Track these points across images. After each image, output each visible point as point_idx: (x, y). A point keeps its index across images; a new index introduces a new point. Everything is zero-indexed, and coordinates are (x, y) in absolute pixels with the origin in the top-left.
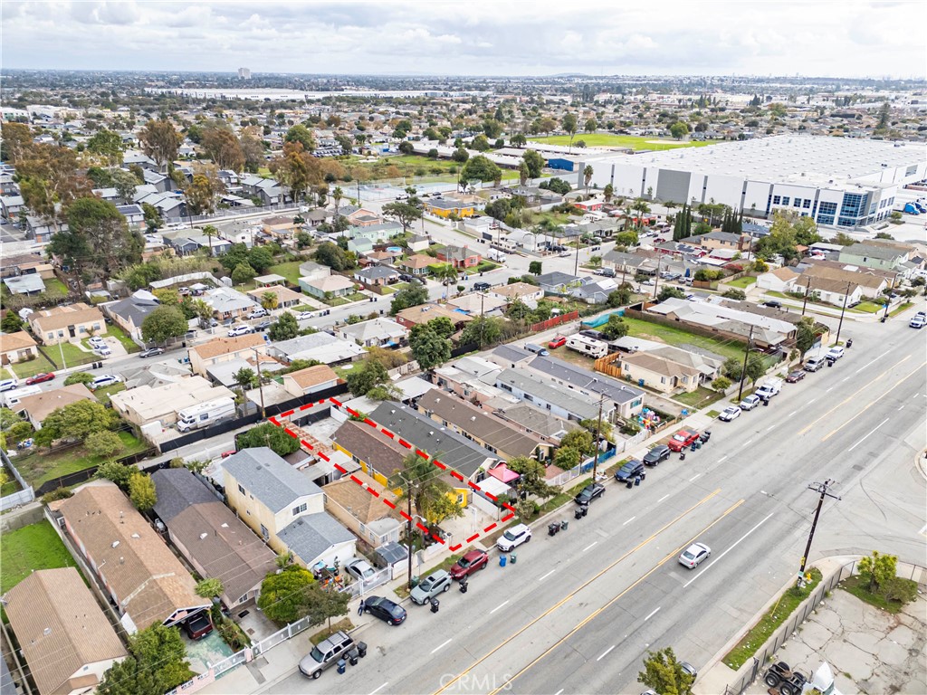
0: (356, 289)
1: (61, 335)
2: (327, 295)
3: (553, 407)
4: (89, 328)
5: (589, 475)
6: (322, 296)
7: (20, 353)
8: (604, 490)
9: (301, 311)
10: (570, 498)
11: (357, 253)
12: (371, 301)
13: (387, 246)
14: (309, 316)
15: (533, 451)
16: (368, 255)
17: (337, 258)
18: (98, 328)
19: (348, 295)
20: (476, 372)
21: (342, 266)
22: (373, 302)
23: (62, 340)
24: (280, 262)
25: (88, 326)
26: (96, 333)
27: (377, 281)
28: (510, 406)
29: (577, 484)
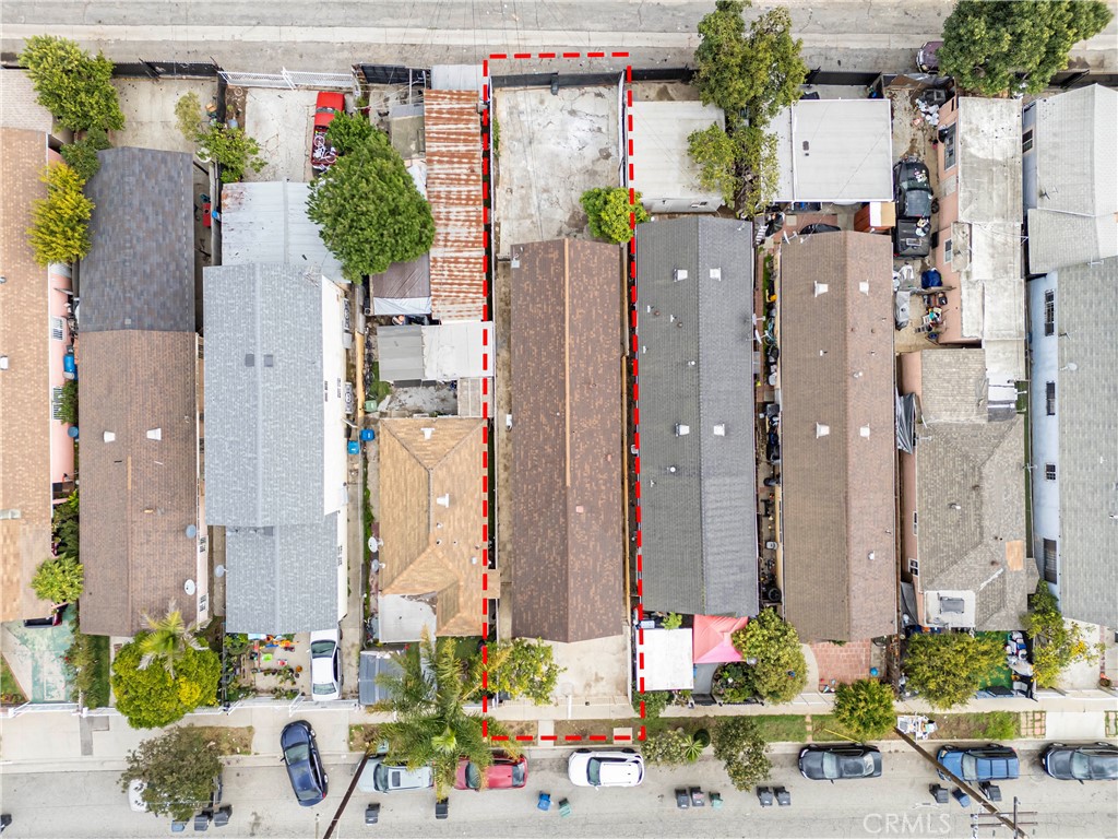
10: (802, 736)
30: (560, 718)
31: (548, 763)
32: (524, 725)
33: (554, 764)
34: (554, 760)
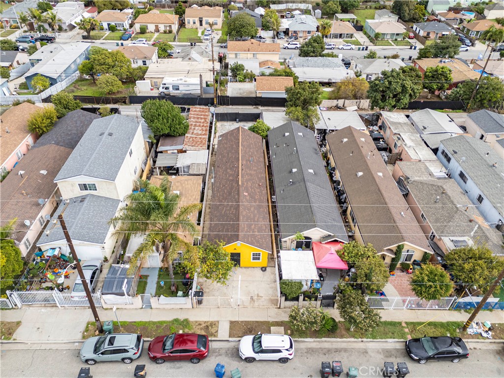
0: (406, 36)
1: (194, 23)
2: (377, 36)
3: (486, 202)
4: (211, 23)
5: (461, 317)
6: (373, 35)
7: (165, 27)
8: (465, 356)
9: (347, 43)
10: (403, 335)
11: (432, 11)
12: (411, 48)
13: (463, 9)
14: (349, 48)
15: (394, 247)
16: (439, 14)
17: (407, 8)
18: (216, 24)
19: (396, 40)
20: (425, 128)
21: (407, 17)
22: (412, 50)
23: (194, 26)
24: (366, 8)
25: (211, 20)
26: (215, 27)
27: (428, 34)
28: (425, 178)
29: (432, 320)
30: (233, 320)
31: (224, 351)
32: (209, 324)
33: (228, 352)
34: (228, 349)
